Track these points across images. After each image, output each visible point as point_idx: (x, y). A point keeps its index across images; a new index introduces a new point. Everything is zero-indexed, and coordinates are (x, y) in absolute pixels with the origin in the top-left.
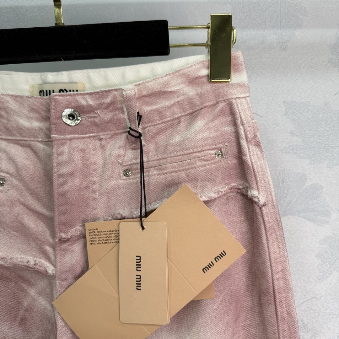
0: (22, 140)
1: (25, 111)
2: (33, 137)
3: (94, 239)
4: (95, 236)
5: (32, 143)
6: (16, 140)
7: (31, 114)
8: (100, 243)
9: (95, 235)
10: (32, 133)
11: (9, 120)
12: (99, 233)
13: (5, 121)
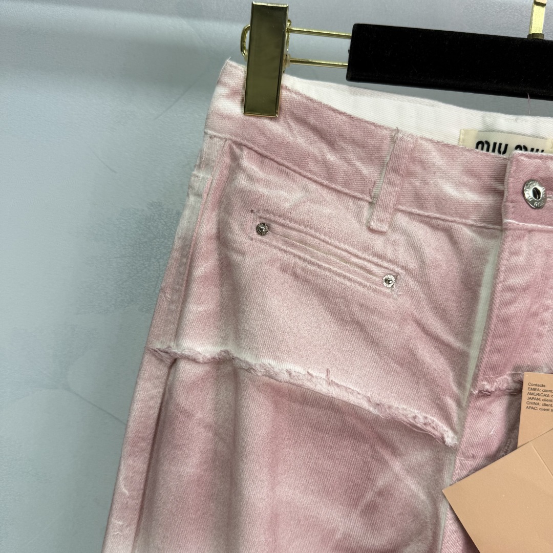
0: (438, 218)
1: (456, 172)
2: (460, 217)
3: (535, 401)
4: (537, 397)
5: (455, 226)
6: (428, 217)
7: (466, 179)
8: (545, 410)
9: (538, 394)
10: (461, 210)
11: (425, 182)
12: (546, 393)
13: (418, 184)
